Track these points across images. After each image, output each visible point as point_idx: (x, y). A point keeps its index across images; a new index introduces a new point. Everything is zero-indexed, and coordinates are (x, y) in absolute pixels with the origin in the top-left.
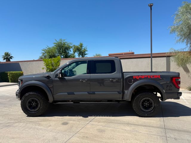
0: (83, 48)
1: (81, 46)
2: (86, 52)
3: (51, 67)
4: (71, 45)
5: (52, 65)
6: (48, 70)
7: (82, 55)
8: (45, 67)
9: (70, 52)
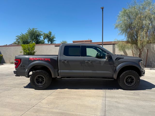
0: (52, 35)
1: (50, 33)
2: (55, 39)
3: (28, 51)
4: (41, 33)
5: (29, 50)
6: (25, 54)
7: (51, 41)
8: (23, 51)
9: (41, 39)
